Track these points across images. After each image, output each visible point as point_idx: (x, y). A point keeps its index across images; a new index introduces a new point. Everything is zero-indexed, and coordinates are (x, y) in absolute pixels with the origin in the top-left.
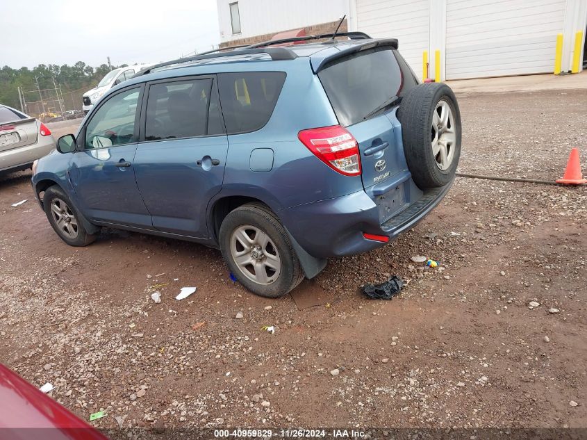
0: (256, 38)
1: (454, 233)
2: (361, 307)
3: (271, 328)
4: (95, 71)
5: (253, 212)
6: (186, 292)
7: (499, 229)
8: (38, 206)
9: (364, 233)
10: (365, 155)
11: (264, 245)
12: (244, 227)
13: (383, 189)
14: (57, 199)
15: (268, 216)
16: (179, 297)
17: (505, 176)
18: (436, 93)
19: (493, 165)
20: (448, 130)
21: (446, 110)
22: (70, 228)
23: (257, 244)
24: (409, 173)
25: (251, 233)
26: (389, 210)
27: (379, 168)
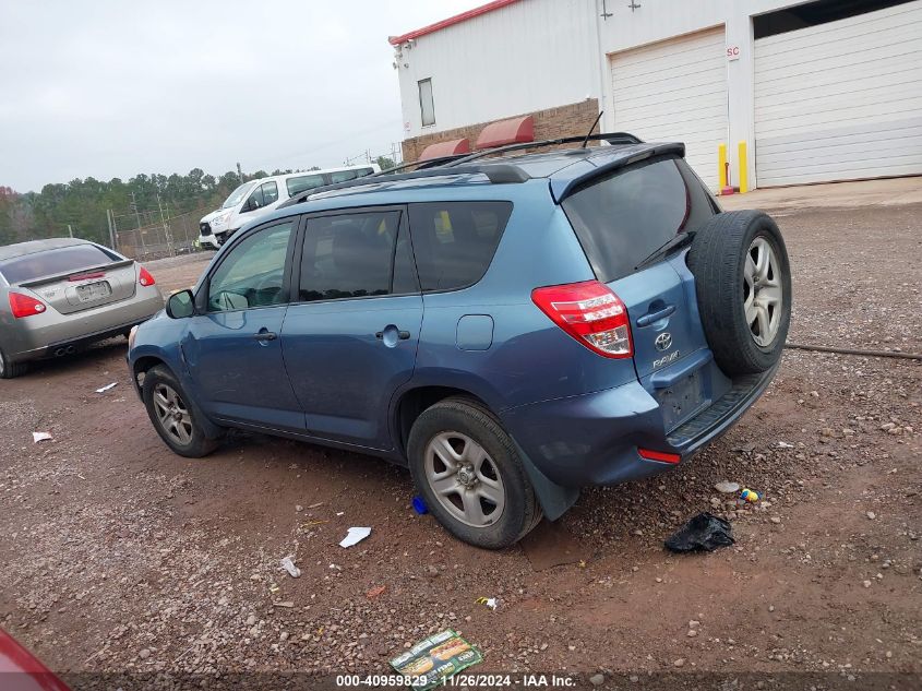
0: (459, 130)
1: (782, 444)
2: (636, 568)
3: (491, 602)
4: (217, 181)
5: (463, 412)
6: (356, 535)
7: (860, 438)
8: (133, 393)
9: (639, 448)
10: (639, 325)
11: (477, 463)
12: (445, 434)
13: (668, 378)
14: (162, 385)
15: (484, 419)
16: (345, 543)
17: (864, 349)
18: (748, 228)
19: (842, 329)
20: (770, 282)
21: (765, 252)
22: (181, 429)
23: (466, 461)
24: (710, 352)
25: (457, 444)
26: (679, 411)
27: (661, 345)
